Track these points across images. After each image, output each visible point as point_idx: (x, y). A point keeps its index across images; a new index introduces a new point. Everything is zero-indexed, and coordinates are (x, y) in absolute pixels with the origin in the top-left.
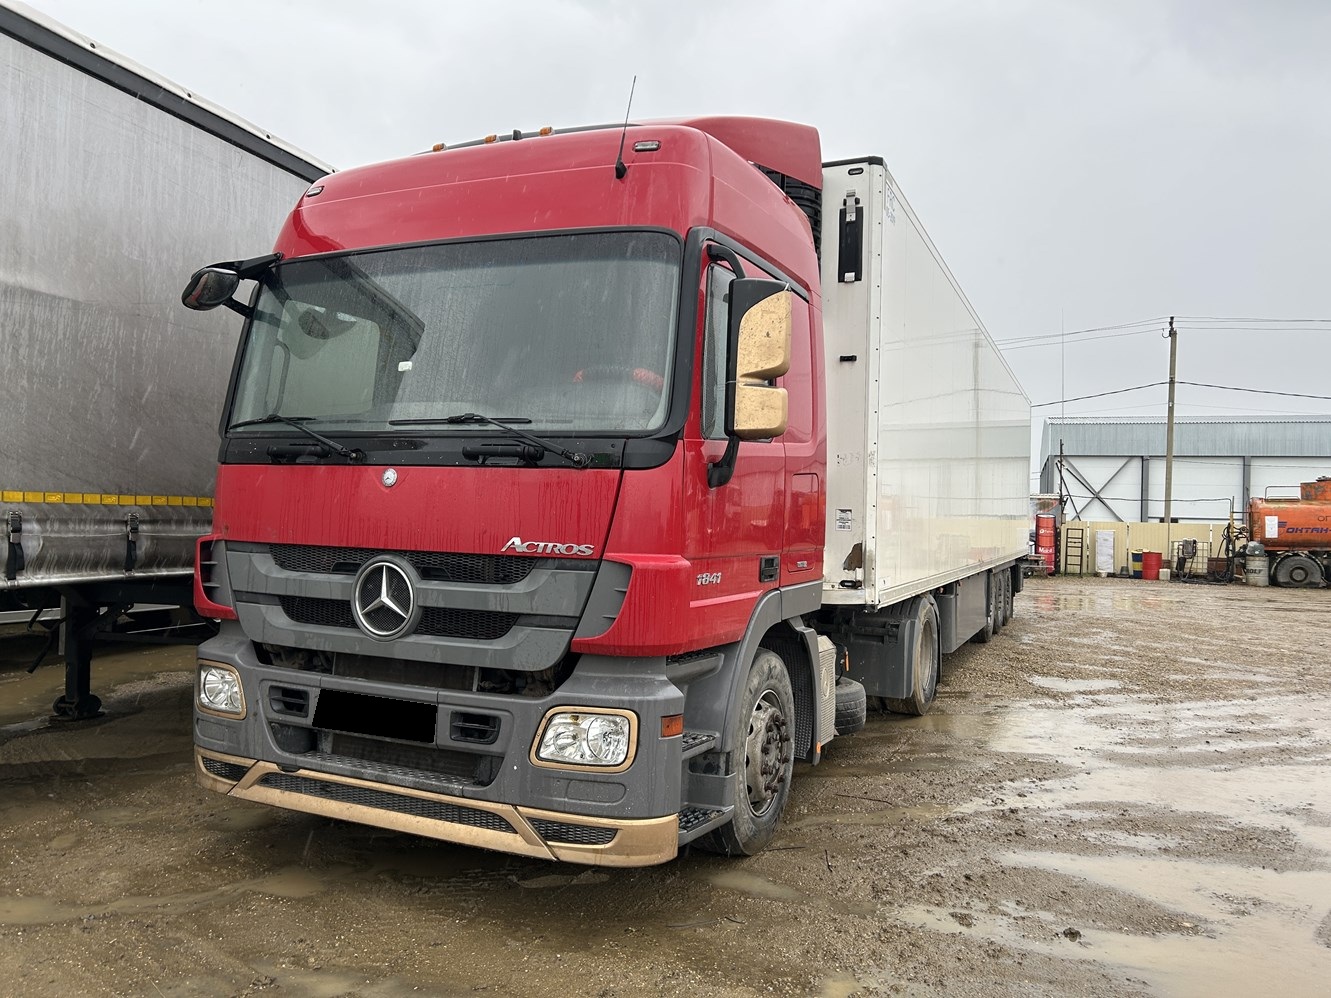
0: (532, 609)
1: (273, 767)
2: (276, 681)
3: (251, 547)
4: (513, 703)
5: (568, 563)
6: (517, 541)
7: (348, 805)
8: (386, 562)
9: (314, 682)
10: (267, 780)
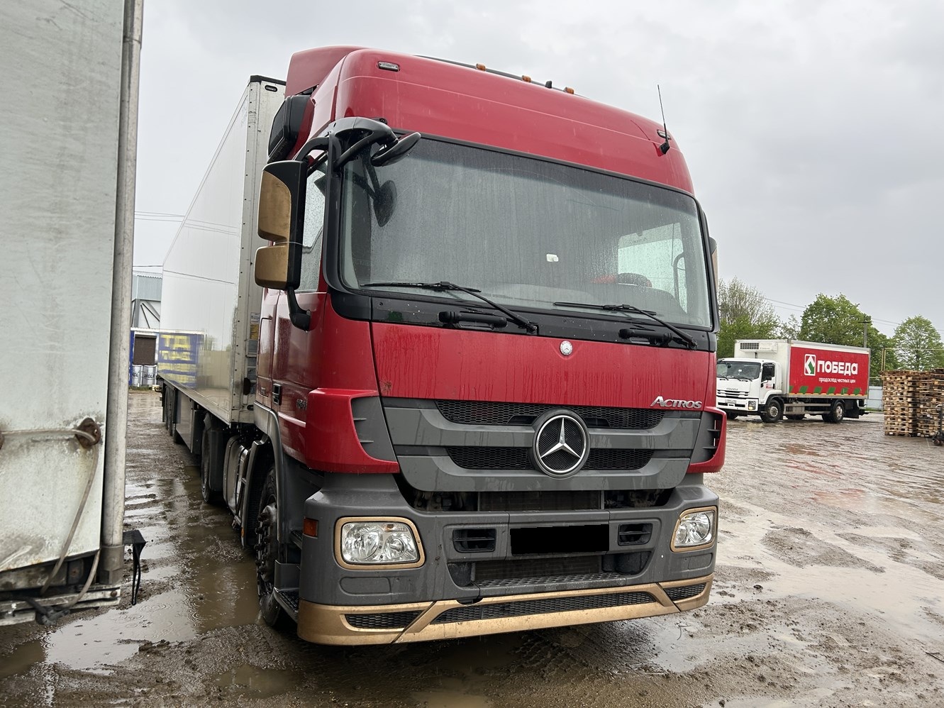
0: (669, 446)
1: (454, 603)
2: (460, 524)
3: (418, 403)
4: (661, 512)
5: (687, 414)
6: (660, 398)
7: (526, 617)
8: (563, 415)
9: (501, 521)
10: (443, 618)
